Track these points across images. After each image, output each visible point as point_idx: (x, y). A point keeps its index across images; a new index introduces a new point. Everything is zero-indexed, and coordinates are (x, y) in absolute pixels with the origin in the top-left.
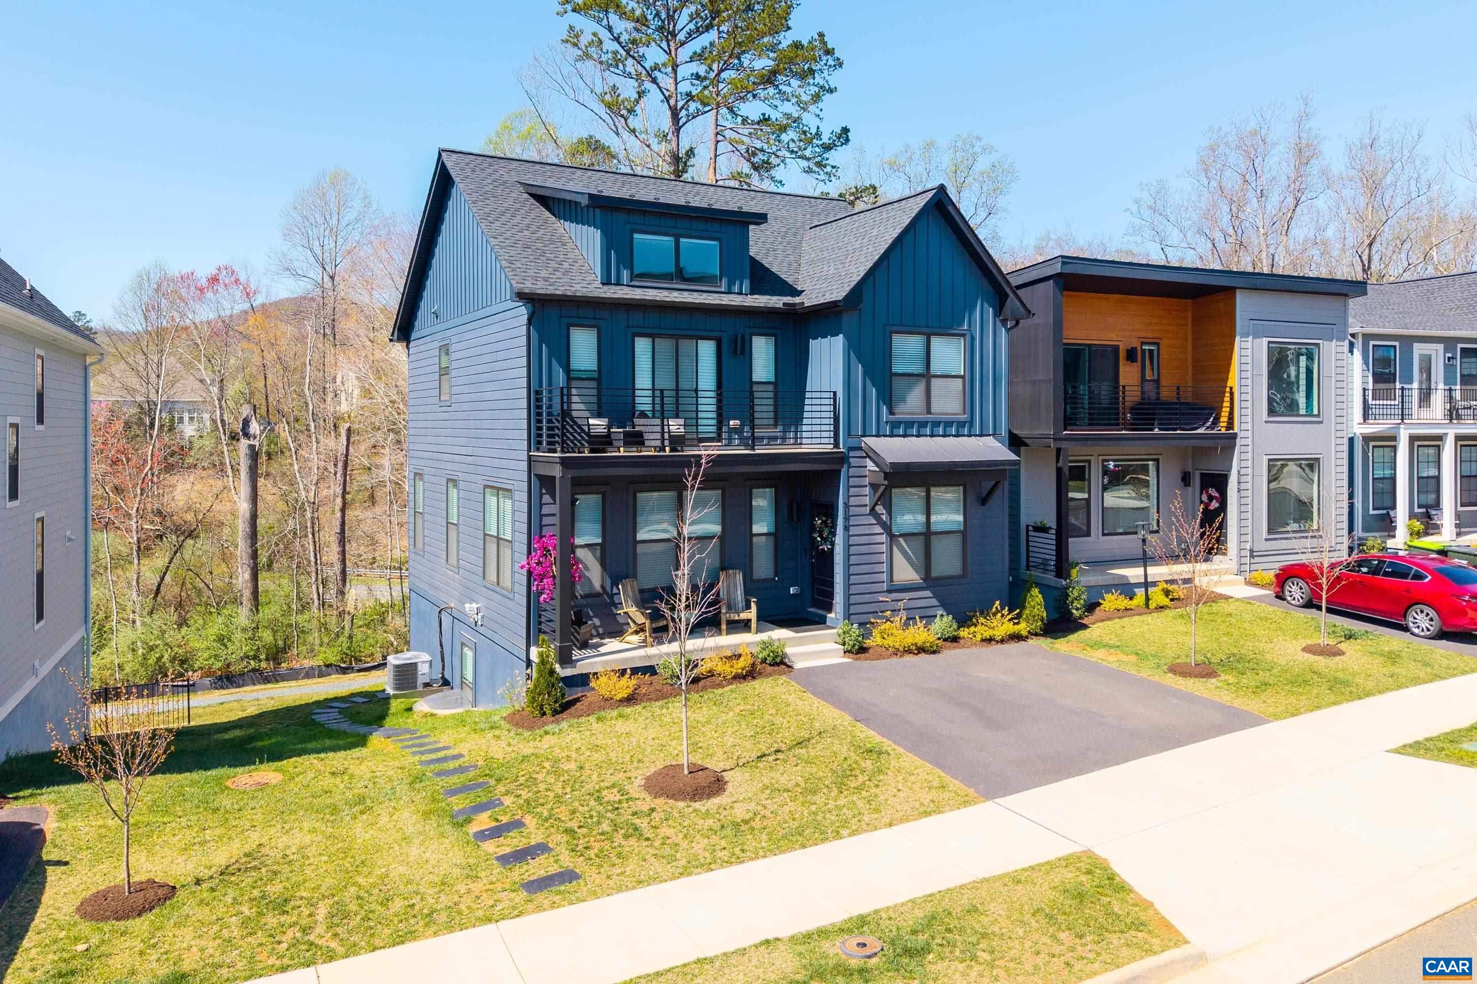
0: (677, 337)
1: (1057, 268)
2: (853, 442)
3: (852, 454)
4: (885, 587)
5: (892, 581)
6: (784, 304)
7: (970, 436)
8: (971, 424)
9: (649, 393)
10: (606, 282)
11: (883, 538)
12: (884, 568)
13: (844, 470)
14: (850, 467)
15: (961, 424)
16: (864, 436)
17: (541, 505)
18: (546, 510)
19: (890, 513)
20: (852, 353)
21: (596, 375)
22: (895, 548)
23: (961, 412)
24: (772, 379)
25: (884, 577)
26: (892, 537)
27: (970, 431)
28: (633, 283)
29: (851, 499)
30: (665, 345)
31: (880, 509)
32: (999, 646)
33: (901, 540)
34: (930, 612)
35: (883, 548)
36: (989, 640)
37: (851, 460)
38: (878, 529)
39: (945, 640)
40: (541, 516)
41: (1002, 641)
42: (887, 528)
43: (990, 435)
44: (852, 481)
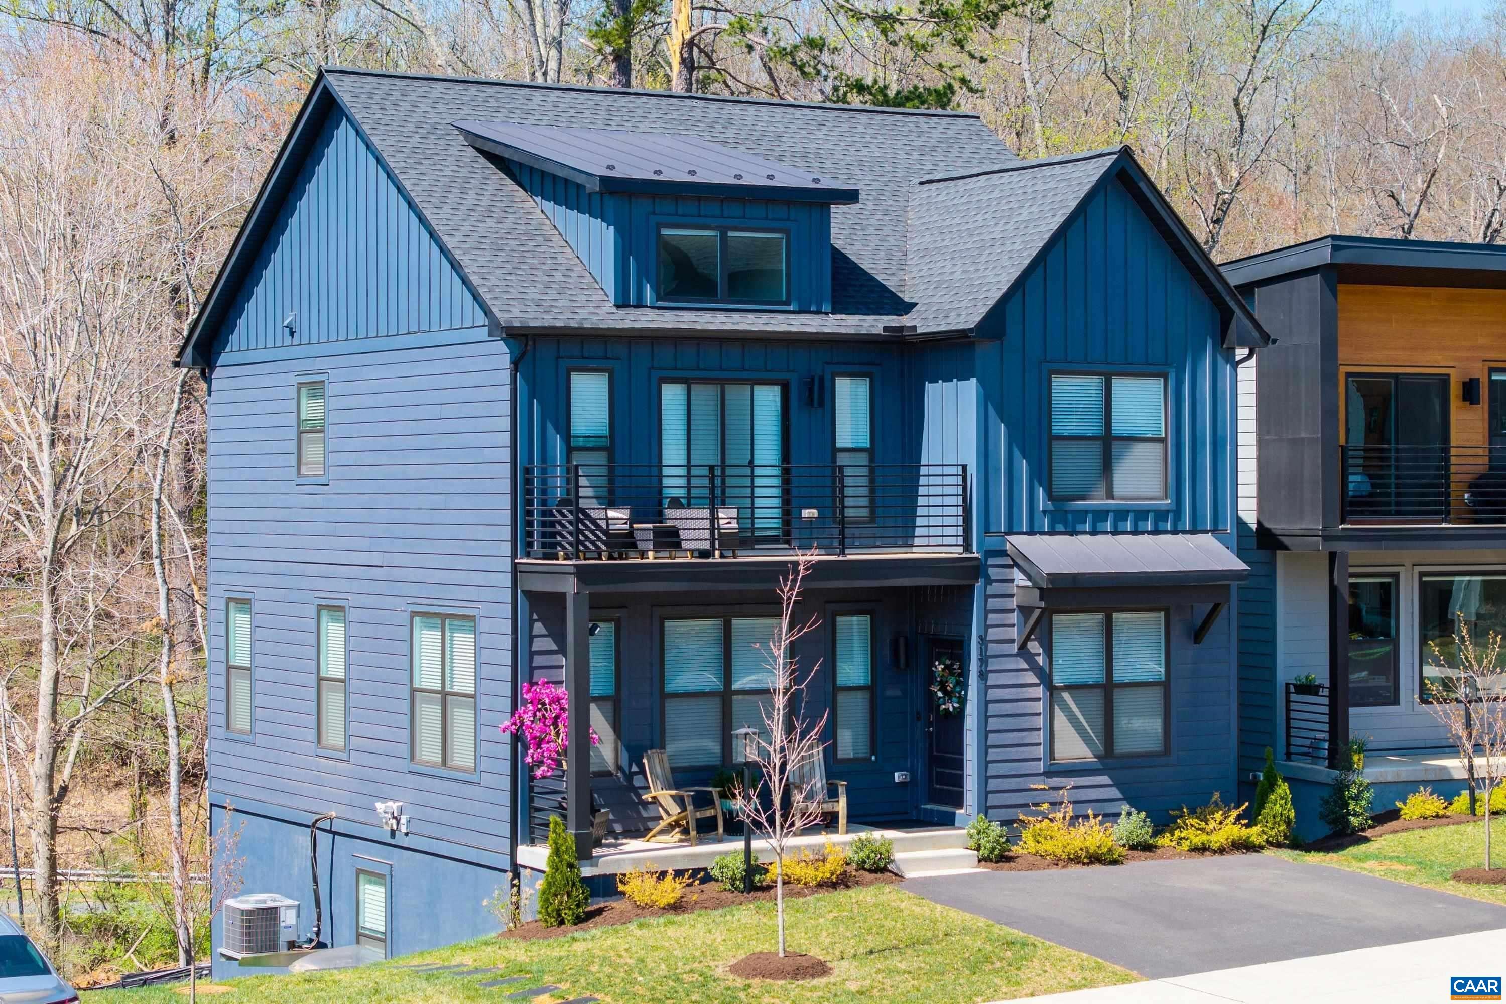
0: (722, 382)
1: (1325, 255)
2: (992, 542)
3: (991, 561)
4: (1041, 767)
5: (1052, 757)
6: (886, 329)
7: (1175, 532)
8: (1178, 512)
9: (682, 471)
10: (622, 303)
11: (1039, 691)
12: (1040, 737)
13: (979, 585)
14: (989, 581)
15: (1161, 515)
16: (1010, 532)
17: (531, 637)
18: (538, 645)
19: (1049, 652)
20: (990, 407)
21: (606, 443)
22: (1057, 710)
23: (1162, 494)
24: (868, 445)
25: (1040, 751)
26: (1052, 689)
27: (1175, 524)
28: (660, 304)
29: (990, 630)
30: (704, 395)
31: (1034, 647)
33: (1066, 695)
34: (1111, 808)
35: (1039, 707)
37: (991, 571)
38: (1031, 678)
39: (1133, 848)
40: (532, 654)
42: (1046, 678)
43: (1206, 532)
44: (993, 603)
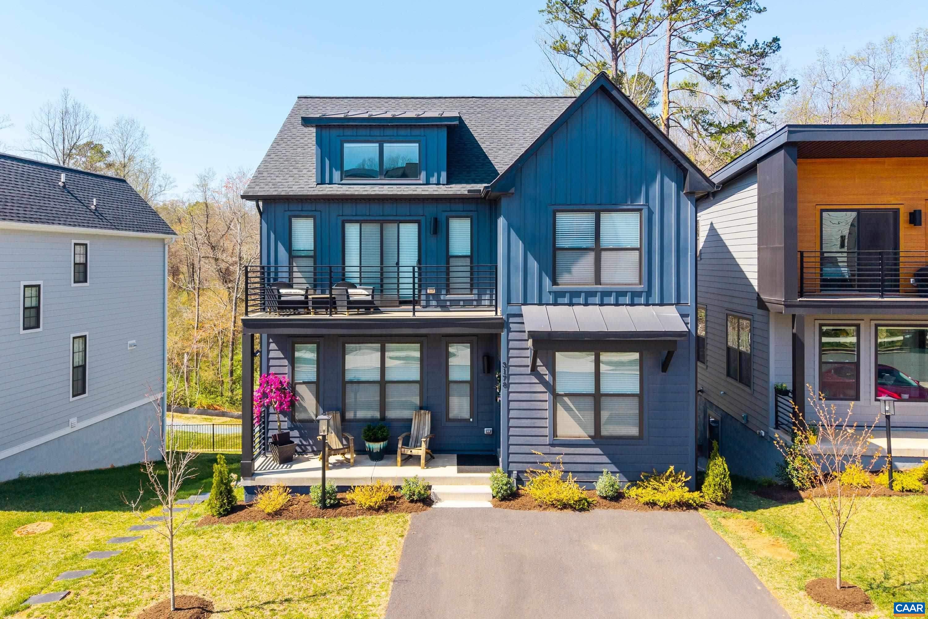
0: (382, 223)
2: (513, 310)
3: (511, 320)
4: (547, 440)
5: (555, 434)
6: (469, 191)
7: (647, 304)
8: (649, 293)
9: (358, 269)
10: (322, 182)
11: (546, 396)
12: (547, 423)
13: (504, 334)
14: (509, 331)
15: (635, 294)
16: (525, 304)
17: (269, 351)
18: (272, 355)
19: (553, 373)
20: (512, 231)
21: (312, 254)
22: (559, 406)
23: (638, 282)
24: (468, 253)
25: (546, 432)
26: (556, 396)
27: (647, 300)
28: (343, 182)
29: (511, 360)
30: (372, 229)
31: (543, 370)
32: (662, 512)
33: (566, 399)
34: (597, 468)
35: (546, 405)
36: (652, 504)
37: (511, 325)
38: (541, 388)
40: (269, 359)
41: (667, 507)
42: (551, 388)
43: (672, 305)
44: (512, 344)
